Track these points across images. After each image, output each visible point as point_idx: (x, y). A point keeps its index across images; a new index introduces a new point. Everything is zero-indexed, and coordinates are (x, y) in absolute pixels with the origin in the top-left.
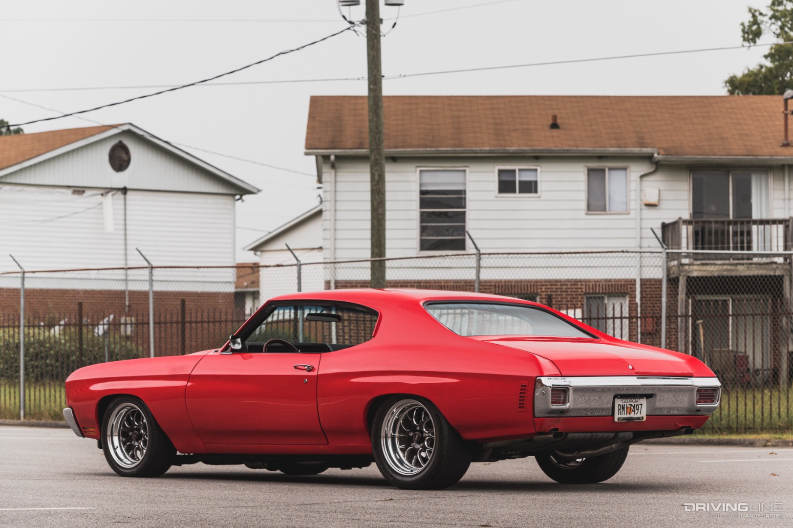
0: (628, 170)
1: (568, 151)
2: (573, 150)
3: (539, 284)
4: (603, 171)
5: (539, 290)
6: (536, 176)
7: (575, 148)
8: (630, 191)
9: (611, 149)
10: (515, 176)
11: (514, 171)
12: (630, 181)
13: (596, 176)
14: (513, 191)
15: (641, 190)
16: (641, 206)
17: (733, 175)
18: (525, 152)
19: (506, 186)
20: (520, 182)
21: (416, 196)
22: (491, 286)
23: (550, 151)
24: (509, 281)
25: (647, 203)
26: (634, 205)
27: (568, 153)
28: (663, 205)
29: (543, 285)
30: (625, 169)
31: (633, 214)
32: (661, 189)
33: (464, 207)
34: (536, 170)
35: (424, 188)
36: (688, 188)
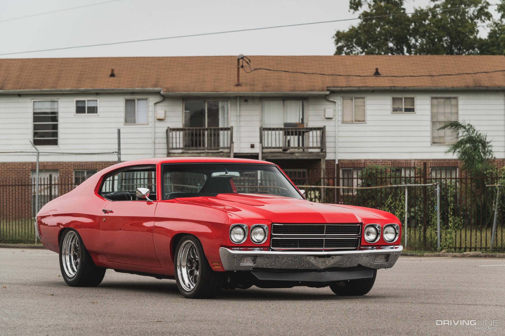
0: (148, 100)
1: (113, 90)
2: (115, 89)
3: (98, 164)
4: (134, 100)
5: (98, 167)
6: (97, 104)
7: (117, 88)
8: (149, 112)
9: (137, 89)
10: (85, 104)
11: (84, 101)
12: (149, 106)
13: (130, 103)
14: (84, 112)
15: (155, 111)
16: (155, 120)
17: (208, 102)
18: (89, 90)
19: (80, 109)
20: (88, 107)
21: (31, 116)
22: (72, 165)
23: (103, 90)
24: (82, 162)
25: (158, 118)
26: (151, 120)
27: (113, 91)
28: (168, 119)
29: (100, 165)
30: (146, 99)
31: (150, 125)
32: (167, 110)
33: (57, 121)
34: (97, 100)
35: (36, 111)
36: (182, 110)
